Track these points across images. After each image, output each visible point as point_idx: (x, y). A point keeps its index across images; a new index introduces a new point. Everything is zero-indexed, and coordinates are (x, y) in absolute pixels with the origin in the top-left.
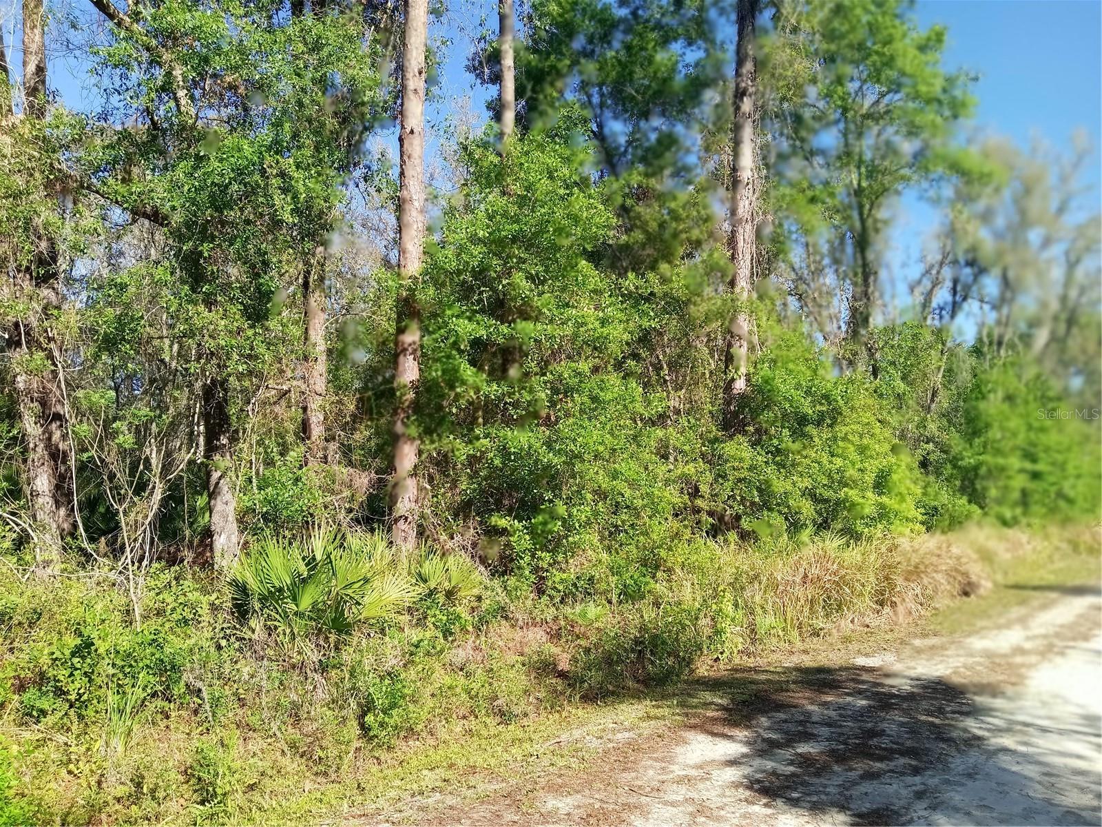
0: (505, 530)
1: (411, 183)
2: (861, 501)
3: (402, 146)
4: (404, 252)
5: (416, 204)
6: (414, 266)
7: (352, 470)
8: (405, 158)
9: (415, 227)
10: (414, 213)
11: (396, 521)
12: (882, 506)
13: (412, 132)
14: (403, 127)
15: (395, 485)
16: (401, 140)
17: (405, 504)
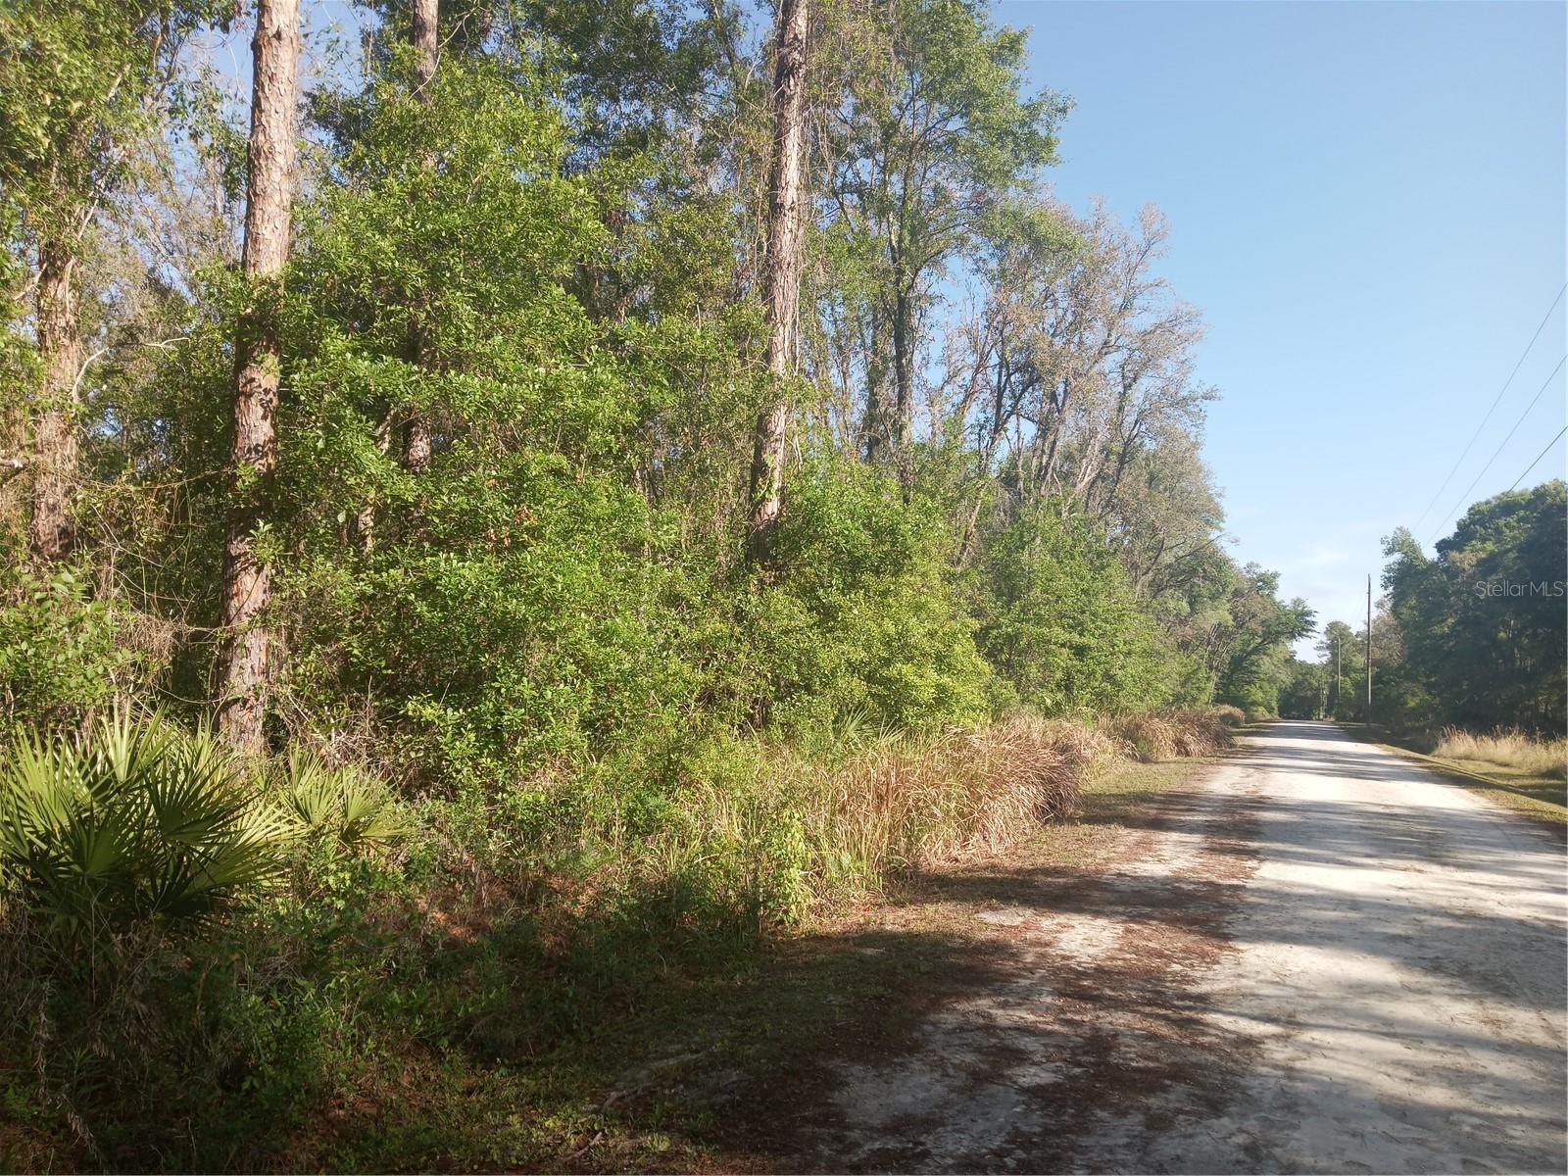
0: (430, 724)
1: (273, 123)
2: (918, 681)
3: (257, 58)
4: (255, 241)
5: (280, 159)
6: (272, 264)
7: (142, 616)
8: (265, 79)
9: (277, 198)
10: (276, 176)
11: (228, 705)
12: (941, 689)
13: (278, 36)
14: (261, 26)
15: (229, 644)
16: (256, 47)
17: (244, 676)
